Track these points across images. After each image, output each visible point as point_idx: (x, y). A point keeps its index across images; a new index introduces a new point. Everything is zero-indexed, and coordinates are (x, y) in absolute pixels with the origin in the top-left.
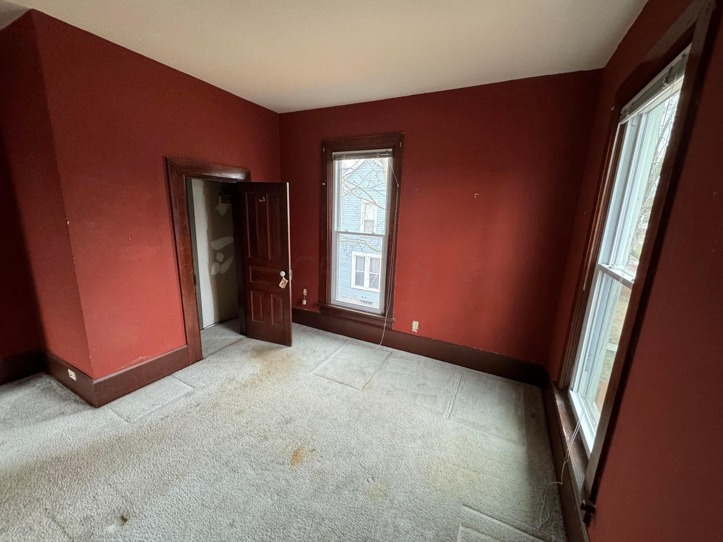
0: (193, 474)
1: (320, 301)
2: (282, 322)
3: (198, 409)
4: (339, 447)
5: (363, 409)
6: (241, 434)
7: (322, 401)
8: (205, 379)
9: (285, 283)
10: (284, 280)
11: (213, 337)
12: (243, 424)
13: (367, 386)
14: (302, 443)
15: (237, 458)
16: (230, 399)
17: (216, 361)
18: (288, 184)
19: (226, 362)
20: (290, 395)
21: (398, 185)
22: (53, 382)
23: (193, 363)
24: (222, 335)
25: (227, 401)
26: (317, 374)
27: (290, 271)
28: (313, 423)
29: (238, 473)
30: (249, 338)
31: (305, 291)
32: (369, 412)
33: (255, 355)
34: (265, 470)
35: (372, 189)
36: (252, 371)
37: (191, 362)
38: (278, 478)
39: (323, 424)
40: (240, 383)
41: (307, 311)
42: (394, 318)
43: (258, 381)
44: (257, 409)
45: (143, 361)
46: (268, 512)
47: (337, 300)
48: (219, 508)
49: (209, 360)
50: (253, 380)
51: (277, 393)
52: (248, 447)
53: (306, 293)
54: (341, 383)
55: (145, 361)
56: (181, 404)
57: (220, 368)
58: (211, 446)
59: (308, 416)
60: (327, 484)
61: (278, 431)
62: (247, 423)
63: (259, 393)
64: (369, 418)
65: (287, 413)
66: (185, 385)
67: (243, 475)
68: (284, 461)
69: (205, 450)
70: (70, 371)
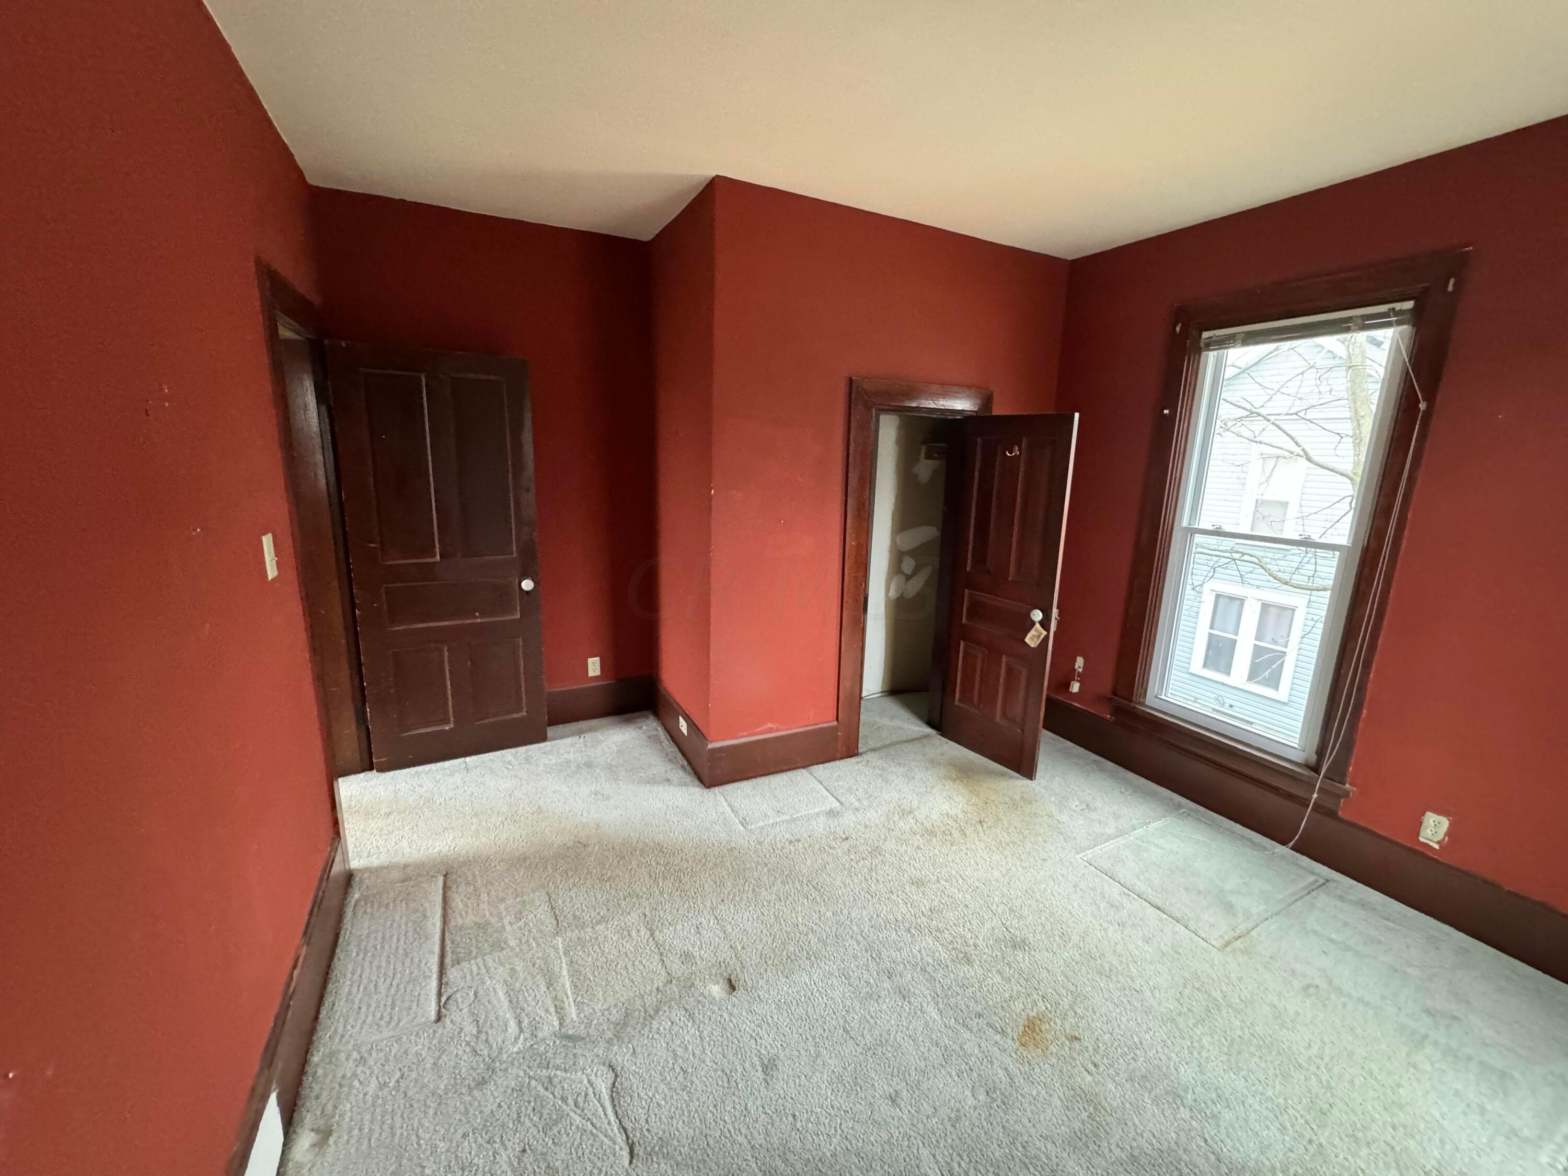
0: (831, 963)
1: (1115, 693)
2: (1018, 720)
3: (846, 845)
4: (1144, 1064)
5: (1221, 1000)
6: (919, 928)
7: (1102, 932)
8: (860, 793)
9: (1039, 637)
10: (1037, 630)
11: (877, 719)
12: (924, 910)
13: (1238, 944)
14: (1047, 1009)
15: (910, 972)
16: (902, 850)
17: (881, 767)
18: (1077, 415)
19: (898, 774)
20: (1025, 888)
21: (1422, 406)
22: (659, 729)
23: (842, 758)
24: (893, 718)
25: (895, 851)
26: (1092, 862)
27: (1055, 611)
28: (1077, 975)
29: (909, 1003)
30: (945, 737)
31: (1080, 662)
32: (1238, 1016)
33: (954, 776)
34: (963, 1025)
35: (1295, 417)
36: (946, 807)
37: (839, 756)
38: (989, 1059)
39: (1104, 990)
40: (922, 824)
41: (1076, 707)
42: (1350, 784)
43: (957, 832)
44: (953, 889)
45: (771, 732)
46: (964, 1118)
47: (1163, 697)
48: (871, 1052)
49: (868, 761)
50: (948, 827)
51: (996, 874)
52: (931, 961)
53: (1082, 665)
54: (1159, 909)
55: (775, 731)
56: (820, 826)
57: (887, 782)
58: (864, 927)
59: (1066, 954)
60: (1105, 1137)
61: (994, 955)
62: (931, 910)
63: (957, 858)
64: (1239, 1033)
65: (1017, 926)
66: (826, 793)
67: (919, 1013)
68: (1004, 1029)
69: (855, 928)
70: (681, 719)
